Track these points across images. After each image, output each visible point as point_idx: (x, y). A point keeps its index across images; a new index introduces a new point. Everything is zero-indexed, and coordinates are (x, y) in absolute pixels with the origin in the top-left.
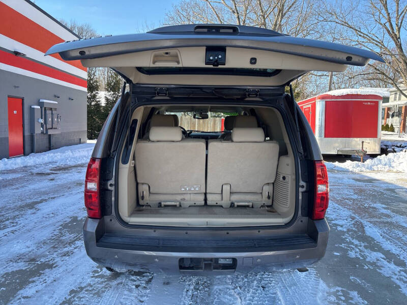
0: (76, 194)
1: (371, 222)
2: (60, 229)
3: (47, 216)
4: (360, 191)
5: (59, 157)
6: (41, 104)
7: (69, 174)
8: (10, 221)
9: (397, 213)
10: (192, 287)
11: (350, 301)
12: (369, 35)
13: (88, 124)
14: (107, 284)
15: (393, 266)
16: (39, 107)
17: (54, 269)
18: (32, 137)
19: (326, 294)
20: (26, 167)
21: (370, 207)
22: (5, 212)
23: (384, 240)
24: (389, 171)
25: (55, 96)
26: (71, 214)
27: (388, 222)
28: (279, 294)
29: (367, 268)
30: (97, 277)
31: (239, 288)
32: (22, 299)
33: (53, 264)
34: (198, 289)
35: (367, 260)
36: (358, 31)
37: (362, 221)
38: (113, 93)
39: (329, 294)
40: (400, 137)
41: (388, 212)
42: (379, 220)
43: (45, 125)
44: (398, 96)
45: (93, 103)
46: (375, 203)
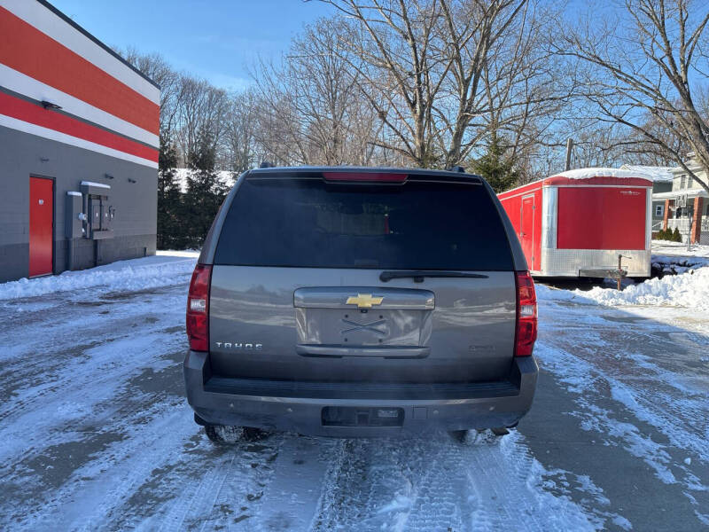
0: (148, 334)
1: (622, 381)
2: (128, 386)
3: (104, 367)
4: (611, 335)
5: (112, 277)
6: (83, 189)
7: (132, 304)
8: (46, 373)
9: (666, 368)
10: (338, 468)
11: (577, 488)
12: (634, 77)
13: (158, 224)
14: (208, 463)
15: (649, 443)
16: (80, 194)
17: (125, 441)
18: (67, 243)
19: (541, 479)
20: (58, 292)
21: (625, 359)
22: (36, 360)
23: (641, 406)
24: (664, 305)
25: (106, 176)
26: (143, 364)
27: (649, 382)
28: (470, 477)
29: (608, 444)
30: (191, 453)
31: (409, 469)
32: (82, 482)
33: (122, 435)
34: (347, 471)
35: (610, 434)
36: (617, 71)
37: (608, 379)
38: (200, 171)
39: (546, 478)
40: (689, 250)
41: (652, 366)
42: (636, 378)
43: (88, 225)
44: (687, 181)
45: (166, 189)
46: (634, 353)
